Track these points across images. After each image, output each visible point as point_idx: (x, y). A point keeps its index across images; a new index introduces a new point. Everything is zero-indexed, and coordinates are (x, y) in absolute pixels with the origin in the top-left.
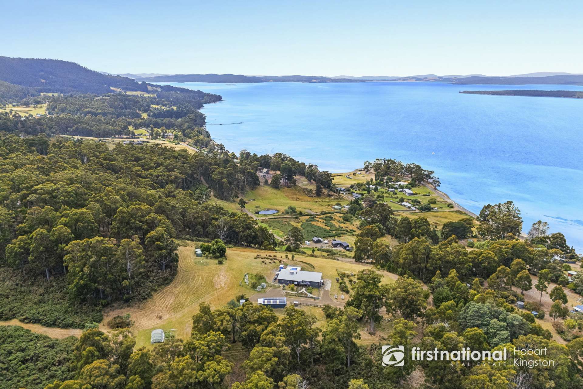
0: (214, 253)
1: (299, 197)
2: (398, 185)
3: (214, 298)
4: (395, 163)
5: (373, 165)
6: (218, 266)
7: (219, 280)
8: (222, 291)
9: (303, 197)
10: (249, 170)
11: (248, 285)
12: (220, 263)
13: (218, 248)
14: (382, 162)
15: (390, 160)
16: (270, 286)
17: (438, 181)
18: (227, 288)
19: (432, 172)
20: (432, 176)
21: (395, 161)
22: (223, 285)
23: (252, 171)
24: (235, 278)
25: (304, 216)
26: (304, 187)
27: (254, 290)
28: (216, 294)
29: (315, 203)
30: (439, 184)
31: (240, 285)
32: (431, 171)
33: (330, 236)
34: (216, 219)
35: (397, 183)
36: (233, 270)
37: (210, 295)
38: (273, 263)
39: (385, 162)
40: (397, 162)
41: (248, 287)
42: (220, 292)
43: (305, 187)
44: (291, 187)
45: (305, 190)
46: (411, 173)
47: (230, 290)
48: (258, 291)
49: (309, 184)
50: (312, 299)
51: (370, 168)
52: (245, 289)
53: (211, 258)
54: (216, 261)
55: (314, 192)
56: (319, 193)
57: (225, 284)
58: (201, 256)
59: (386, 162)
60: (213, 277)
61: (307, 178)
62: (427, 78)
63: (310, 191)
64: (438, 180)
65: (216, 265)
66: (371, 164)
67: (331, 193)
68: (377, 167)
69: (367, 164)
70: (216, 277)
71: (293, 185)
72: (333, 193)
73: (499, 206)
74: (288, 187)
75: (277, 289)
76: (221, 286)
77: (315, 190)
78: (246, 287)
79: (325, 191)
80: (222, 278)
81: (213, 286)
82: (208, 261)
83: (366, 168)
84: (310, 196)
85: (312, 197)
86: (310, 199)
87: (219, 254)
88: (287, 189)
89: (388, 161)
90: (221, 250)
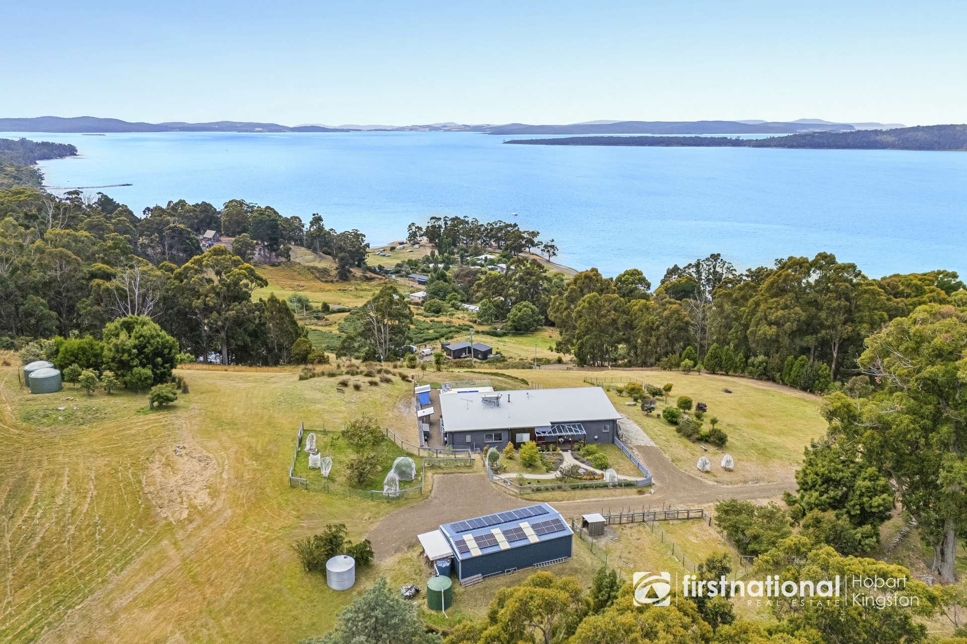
0: (123, 366)
1: (302, 283)
2: (482, 259)
3: (168, 582)
4: (467, 223)
5: (424, 230)
6: (153, 416)
7: (173, 481)
8: (205, 532)
9: (313, 283)
10: (172, 225)
11: (330, 478)
12: (163, 404)
13: (141, 348)
14: (442, 223)
15: (457, 218)
16: (432, 467)
17: (552, 247)
18: (229, 513)
19: (534, 234)
20: (536, 240)
21: (466, 219)
22: (203, 499)
23: (182, 226)
24: (256, 457)
25: (334, 312)
26: (307, 264)
27: (372, 497)
28: (172, 552)
29: (341, 294)
30: (556, 252)
31: (293, 485)
32: (533, 232)
33: (426, 340)
34: (108, 277)
35: (480, 257)
36: (233, 424)
37: (136, 565)
38: (384, 385)
39: (446, 224)
40: (470, 220)
41: (333, 487)
42: (195, 540)
43: (311, 264)
44: (279, 264)
45: (310, 269)
46: (498, 240)
47: (246, 517)
48: (389, 499)
49: (318, 259)
50: (628, 490)
51: (421, 236)
52: (322, 497)
53: (110, 391)
54: (143, 401)
55: (334, 273)
56: (344, 276)
57: (214, 493)
58: (60, 389)
59: (449, 223)
60: (140, 466)
61: (309, 247)
62: (446, 126)
63: (325, 271)
64: (553, 244)
65: (142, 417)
66: (420, 229)
67: (369, 274)
68: (433, 233)
69: (414, 229)
70: (156, 470)
71: (284, 260)
72: (374, 275)
73: (698, 265)
74: (273, 265)
75: (467, 476)
76: (192, 506)
77: (337, 269)
78: (326, 490)
79: (357, 272)
80: (186, 465)
81: (146, 517)
82: (101, 402)
83: (413, 236)
84: (326, 282)
85: (332, 282)
86: (328, 286)
87: (147, 372)
88: (271, 268)
89: (453, 220)
90: (157, 353)
